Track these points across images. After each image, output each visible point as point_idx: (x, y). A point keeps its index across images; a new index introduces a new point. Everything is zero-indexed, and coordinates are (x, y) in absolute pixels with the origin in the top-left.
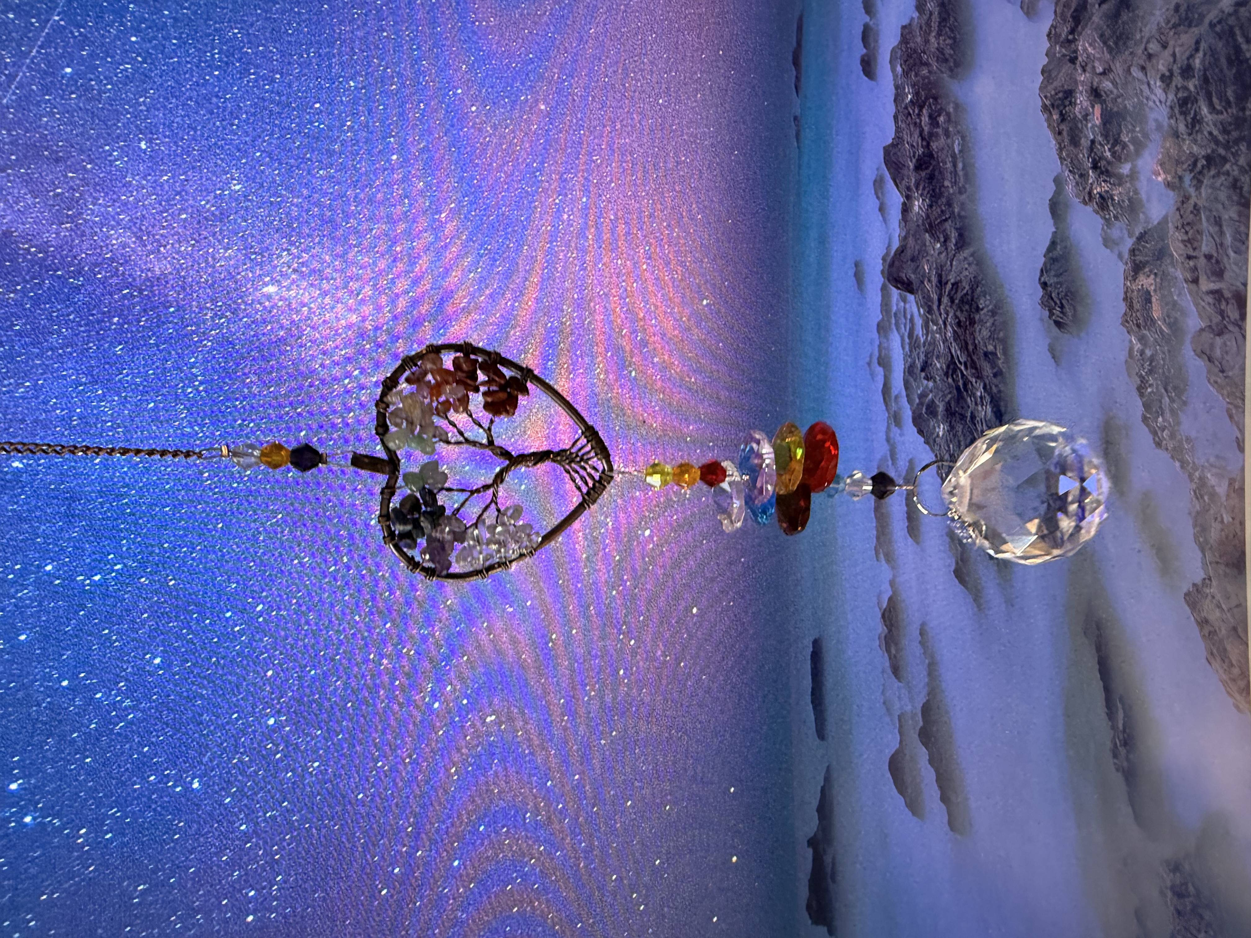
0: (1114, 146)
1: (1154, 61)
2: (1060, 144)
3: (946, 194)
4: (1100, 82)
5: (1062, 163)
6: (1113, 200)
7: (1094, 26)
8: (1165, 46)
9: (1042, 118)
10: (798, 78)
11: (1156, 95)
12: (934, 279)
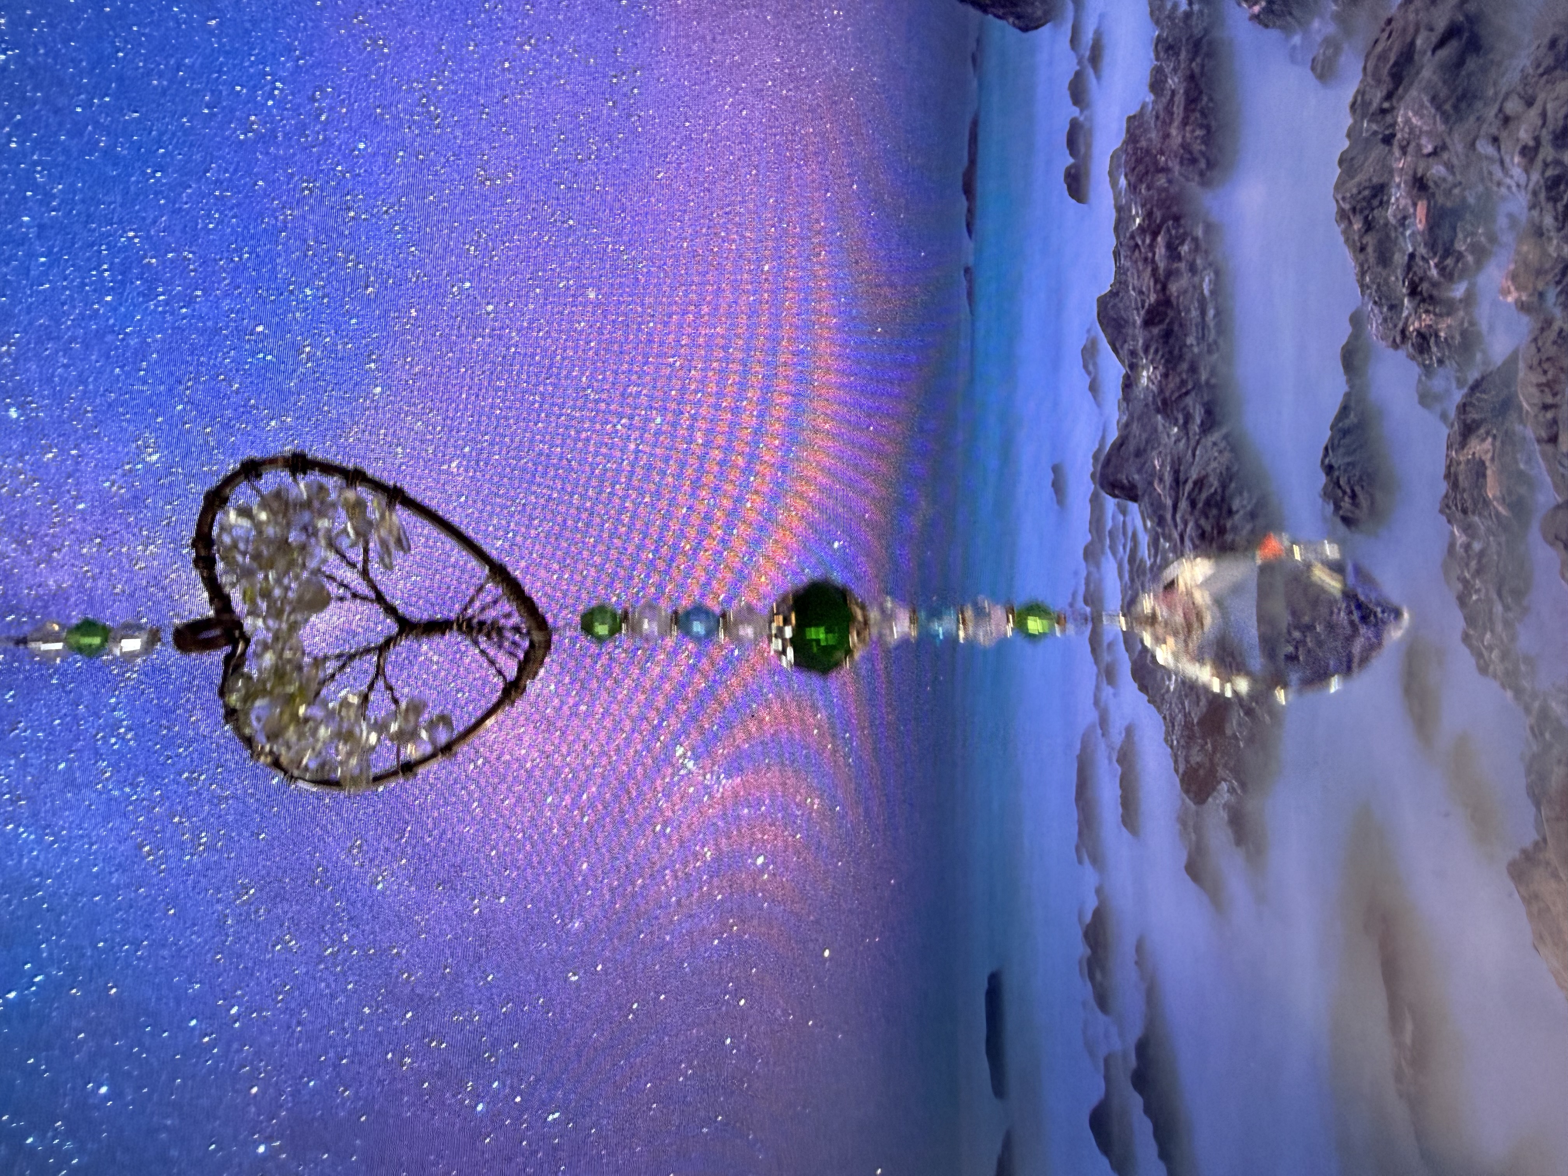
0: (1444, 257)
1: (1512, 125)
2: (1361, 265)
3: (1188, 356)
4: (1428, 168)
5: (1362, 292)
6: (1437, 336)
7: (1424, 83)
8: (1530, 103)
9: (1337, 230)
10: (970, 211)
11: (1512, 177)
12: (1168, 478)
